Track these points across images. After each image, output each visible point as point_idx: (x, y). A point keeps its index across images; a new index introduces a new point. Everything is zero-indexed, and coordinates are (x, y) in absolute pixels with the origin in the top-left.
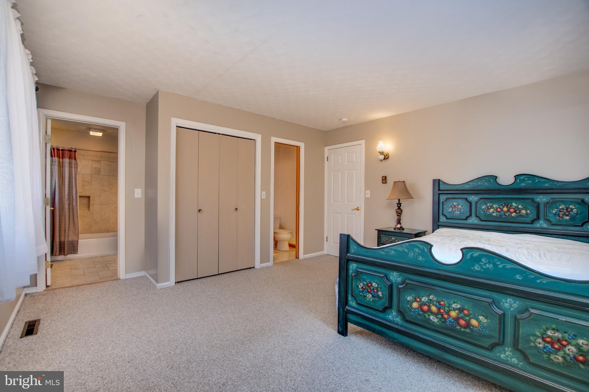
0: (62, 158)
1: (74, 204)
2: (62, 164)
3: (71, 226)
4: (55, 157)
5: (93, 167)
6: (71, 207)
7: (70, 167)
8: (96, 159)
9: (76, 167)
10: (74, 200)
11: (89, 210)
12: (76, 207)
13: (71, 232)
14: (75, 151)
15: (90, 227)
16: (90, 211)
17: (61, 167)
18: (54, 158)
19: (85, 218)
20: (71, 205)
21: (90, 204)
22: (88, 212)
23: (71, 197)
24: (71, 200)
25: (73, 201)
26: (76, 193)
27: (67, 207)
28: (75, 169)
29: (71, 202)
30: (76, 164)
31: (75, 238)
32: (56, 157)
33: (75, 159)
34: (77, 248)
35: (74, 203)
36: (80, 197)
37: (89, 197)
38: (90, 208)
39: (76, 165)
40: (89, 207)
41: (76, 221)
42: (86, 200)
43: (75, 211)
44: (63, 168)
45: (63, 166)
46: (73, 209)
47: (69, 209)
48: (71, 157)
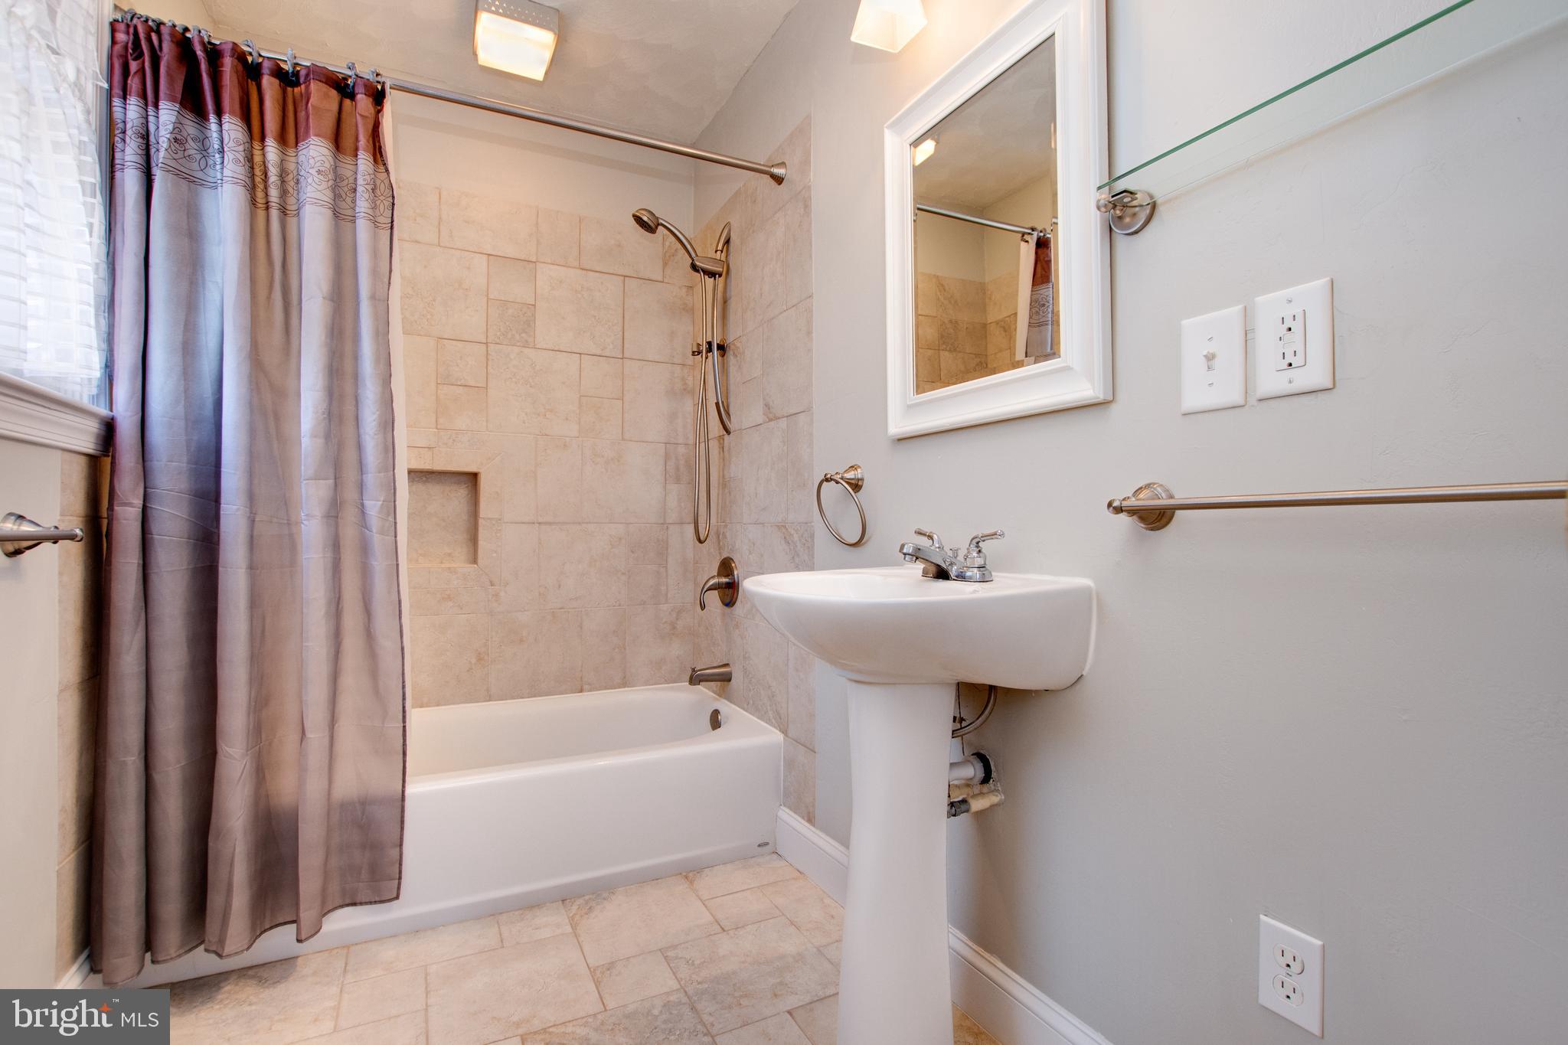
0: (282, 139)
1: (374, 506)
2: (284, 193)
3: (352, 679)
4: (219, 113)
5: (491, 296)
6: (349, 534)
7: (340, 215)
8: (511, 251)
9: (381, 219)
10: (372, 478)
11: (474, 560)
12: (382, 532)
13: (347, 729)
14: (378, 97)
15: (480, 659)
16: (480, 561)
17: (274, 213)
18: (213, 118)
19: (450, 604)
20: (350, 515)
21: (481, 522)
22: (471, 568)
23: (350, 455)
24: (350, 475)
25: (361, 487)
26: (389, 449)
27: (312, 530)
28: (375, 238)
29: (350, 494)
30: (386, 197)
31: (379, 780)
32: (226, 118)
33: (377, 152)
34: (395, 852)
35: (368, 503)
36: (418, 475)
37: (472, 479)
38: (481, 543)
39: (384, 205)
40: (473, 540)
41: (386, 644)
42: (459, 494)
43: (379, 565)
44: (292, 222)
45: (292, 206)
46: (364, 549)
47: (335, 545)
48: (347, 142)
